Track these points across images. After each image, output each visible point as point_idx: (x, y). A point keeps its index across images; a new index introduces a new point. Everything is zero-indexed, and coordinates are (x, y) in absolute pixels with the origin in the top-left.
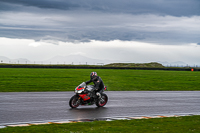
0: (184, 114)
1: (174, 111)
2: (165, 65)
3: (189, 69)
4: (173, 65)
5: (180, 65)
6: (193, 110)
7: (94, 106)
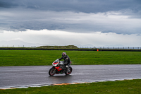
0: (91, 81)
1: (85, 79)
2: (79, 47)
3: (95, 50)
4: (84, 47)
5: (89, 47)
6: (98, 78)
7: (64, 74)
